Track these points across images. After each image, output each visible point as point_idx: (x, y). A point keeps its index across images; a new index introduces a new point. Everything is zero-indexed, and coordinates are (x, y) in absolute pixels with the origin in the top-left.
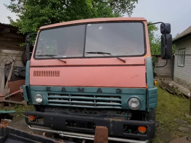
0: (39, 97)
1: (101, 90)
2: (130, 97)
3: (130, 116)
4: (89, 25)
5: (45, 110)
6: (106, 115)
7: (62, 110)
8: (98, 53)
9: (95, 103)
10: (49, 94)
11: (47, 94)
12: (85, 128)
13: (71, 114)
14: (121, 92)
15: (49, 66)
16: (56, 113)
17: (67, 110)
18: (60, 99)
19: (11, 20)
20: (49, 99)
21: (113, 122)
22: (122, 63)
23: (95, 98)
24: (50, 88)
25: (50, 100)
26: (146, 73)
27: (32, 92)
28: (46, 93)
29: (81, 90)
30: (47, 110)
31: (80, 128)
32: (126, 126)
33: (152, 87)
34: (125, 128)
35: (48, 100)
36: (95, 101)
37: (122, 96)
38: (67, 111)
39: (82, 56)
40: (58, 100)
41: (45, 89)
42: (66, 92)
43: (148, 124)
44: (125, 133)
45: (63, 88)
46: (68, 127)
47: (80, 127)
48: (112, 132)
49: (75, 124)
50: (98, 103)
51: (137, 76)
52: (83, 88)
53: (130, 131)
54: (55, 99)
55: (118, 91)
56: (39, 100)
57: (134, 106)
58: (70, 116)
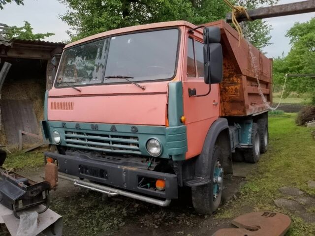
0: (57, 136)
1: (115, 128)
2: (148, 139)
3: (155, 165)
4: (113, 38)
5: (66, 152)
6: (128, 163)
7: (83, 153)
8: (118, 77)
9: (111, 145)
10: (66, 132)
11: (64, 132)
12: (97, 176)
13: (92, 158)
14: (137, 131)
15: (68, 96)
16: (77, 157)
17: (89, 153)
18: (77, 138)
19: (71, 35)
20: (67, 138)
21: (126, 171)
22: (141, 91)
23: (110, 139)
24: (65, 124)
25: (68, 140)
26: (167, 105)
27: (51, 129)
28: (63, 130)
29: (95, 127)
30: (68, 152)
31: (93, 177)
32: (143, 179)
33: (174, 124)
34: (141, 181)
35: (65, 140)
36: (111, 142)
37: (139, 136)
38: (88, 155)
39: (100, 82)
40: (76, 141)
41: (61, 126)
42: (80, 129)
43: (166, 177)
44: (139, 188)
45: (77, 124)
46: (81, 173)
47: (93, 175)
48: (125, 184)
49: (88, 171)
50: (115, 145)
51: (155, 109)
52: (96, 125)
53: (147, 186)
54: (73, 138)
55: (134, 129)
56: (57, 139)
57: (155, 151)
58: (89, 161)
